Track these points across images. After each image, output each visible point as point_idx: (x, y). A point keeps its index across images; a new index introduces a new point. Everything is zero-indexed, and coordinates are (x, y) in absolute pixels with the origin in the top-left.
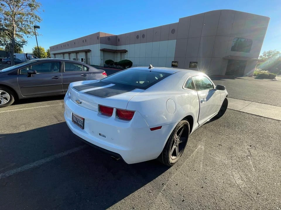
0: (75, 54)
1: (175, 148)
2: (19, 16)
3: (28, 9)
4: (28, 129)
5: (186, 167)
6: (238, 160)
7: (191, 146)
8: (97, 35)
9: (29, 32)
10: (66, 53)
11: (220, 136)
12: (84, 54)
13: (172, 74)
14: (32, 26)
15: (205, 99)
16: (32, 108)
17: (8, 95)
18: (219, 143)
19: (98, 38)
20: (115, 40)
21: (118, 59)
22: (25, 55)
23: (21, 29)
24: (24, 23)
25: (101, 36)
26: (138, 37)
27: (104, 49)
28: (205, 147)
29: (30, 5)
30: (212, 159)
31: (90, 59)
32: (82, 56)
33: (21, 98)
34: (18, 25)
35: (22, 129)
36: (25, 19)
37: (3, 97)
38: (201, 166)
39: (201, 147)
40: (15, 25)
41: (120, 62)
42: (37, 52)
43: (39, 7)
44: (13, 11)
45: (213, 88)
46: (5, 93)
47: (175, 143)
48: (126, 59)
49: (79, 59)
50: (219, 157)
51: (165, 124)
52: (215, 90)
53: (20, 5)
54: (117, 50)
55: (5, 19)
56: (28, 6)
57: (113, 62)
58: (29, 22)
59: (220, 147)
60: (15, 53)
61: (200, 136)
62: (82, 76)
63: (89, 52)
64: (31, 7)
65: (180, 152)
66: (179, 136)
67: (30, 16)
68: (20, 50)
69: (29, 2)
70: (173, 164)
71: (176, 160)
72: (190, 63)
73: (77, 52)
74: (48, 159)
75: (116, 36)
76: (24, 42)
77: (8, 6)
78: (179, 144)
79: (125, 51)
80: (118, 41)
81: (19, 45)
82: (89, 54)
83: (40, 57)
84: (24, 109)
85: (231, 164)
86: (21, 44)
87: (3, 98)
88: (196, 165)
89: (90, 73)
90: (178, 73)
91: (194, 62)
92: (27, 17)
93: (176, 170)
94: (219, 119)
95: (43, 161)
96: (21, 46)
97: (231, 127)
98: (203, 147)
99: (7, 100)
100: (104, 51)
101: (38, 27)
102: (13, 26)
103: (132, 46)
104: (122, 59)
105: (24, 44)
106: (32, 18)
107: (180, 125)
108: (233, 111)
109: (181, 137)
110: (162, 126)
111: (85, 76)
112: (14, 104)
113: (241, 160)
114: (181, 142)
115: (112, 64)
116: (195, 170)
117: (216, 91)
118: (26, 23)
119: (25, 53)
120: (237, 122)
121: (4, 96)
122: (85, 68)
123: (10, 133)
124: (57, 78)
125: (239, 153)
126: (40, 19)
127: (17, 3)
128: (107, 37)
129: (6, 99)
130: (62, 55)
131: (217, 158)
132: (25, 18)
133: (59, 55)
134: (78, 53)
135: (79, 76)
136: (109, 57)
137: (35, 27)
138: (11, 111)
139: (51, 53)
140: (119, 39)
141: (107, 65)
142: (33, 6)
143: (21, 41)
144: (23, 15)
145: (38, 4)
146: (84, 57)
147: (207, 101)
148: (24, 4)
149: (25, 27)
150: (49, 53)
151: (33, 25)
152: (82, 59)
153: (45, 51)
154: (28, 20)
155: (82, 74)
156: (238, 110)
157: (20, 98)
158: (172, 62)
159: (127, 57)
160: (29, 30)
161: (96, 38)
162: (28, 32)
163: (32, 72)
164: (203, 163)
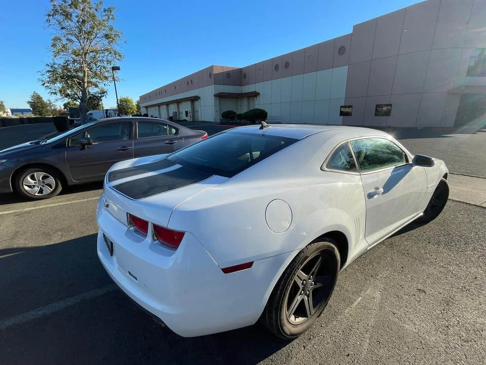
0: (176, 104)
1: (303, 301)
2: (91, 54)
3: (104, 42)
4: (64, 239)
5: (328, 343)
6: (464, 335)
7: (350, 288)
8: (209, 72)
9: (106, 78)
10: (163, 104)
11: (424, 267)
12: (189, 104)
13: (299, 140)
14: (109, 67)
15: (382, 190)
16: (84, 200)
17: (52, 180)
18: (420, 287)
19: (210, 76)
20: (238, 76)
21: (243, 108)
22: (105, 111)
23: (96, 74)
24: (99, 64)
25: (215, 72)
26: (277, 68)
27: (221, 93)
28: (382, 294)
29: (107, 36)
30: (394, 327)
31: (198, 112)
32: (186, 107)
33: (72, 184)
34: (91, 69)
35: (56, 239)
36: (100, 58)
37: (46, 183)
38: (366, 346)
39: (373, 293)
40: (86, 69)
41: (246, 113)
42: (123, 107)
43: (119, 37)
44: (83, 49)
45: (407, 161)
46: (48, 177)
47: (301, 290)
48: (257, 107)
49: (182, 113)
50: (415, 324)
51: (262, 258)
52: (412, 166)
53: (93, 37)
54: (242, 94)
55: (74, 61)
56: (104, 39)
57: (235, 113)
58: (105, 63)
59: (422, 295)
60: (93, 110)
61: (375, 265)
62: (166, 143)
63: (197, 100)
64: (107, 38)
65: (317, 308)
66: (312, 275)
67: (107, 53)
68: (98, 105)
69: (105, 32)
70: (294, 336)
71: (305, 326)
72: (378, 106)
73: (178, 102)
74: (70, 302)
75: (241, 70)
76: (104, 92)
77: (77, 41)
78: (313, 290)
79: (255, 95)
80: (243, 78)
81: (97, 97)
82: (196, 103)
83: (126, 114)
84: (73, 202)
85: (443, 345)
86: (100, 95)
87: (46, 185)
88: (352, 340)
89: (181, 138)
90: (314, 136)
91: (388, 105)
92: (103, 55)
93: (303, 348)
94: (426, 225)
95: (61, 305)
96: (99, 99)
97: (456, 245)
98: (378, 295)
99: (51, 188)
100: (220, 96)
101: (118, 68)
102: (84, 71)
103: (268, 83)
104: (251, 109)
105: (103, 96)
106: (110, 55)
107: (307, 255)
108: (465, 205)
109: (316, 276)
110: (253, 262)
111: (172, 143)
112: (61, 194)
113: (474, 336)
114: (319, 285)
115: (232, 118)
116: (349, 355)
117: (414, 168)
118: (102, 64)
119: (105, 109)
120: (473, 234)
121: (46, 181)
122: (174, 131)
123: (37, 245)
124: (126, 149)
125: (470, 316)
126: (120, 56)
127: (88, 35)
128: (225, 72)
129: (50, 186)
130: (157, 108)
131: (407, 326)
132: (100, 56)
133: (153, 109)
134: (181, 102)
135: (162, 144)
136: (229, 106)
137: (115, 69)
138: (53, 205)
139: (142, 105)
140: (245, 74)
141: (224, 121)
142: (110, 38)
143: (100, 92)
144: (97, 52)
145: (117, 33)
146: (189, 109)
147: (386, 194)
148: (98, 36)
149: (100, 70)
150: (139, 106)
151: (111, 66)
152: (187, 113)
153: (134, 104)
154: (104, 59)
155: (168, 139)
156: (478, 205)
157: (70, 184)
158: (341, 107)
159: (258, 104)
160: (106, 74)
161: (209, 76)
162: (104, 77)
163: (86, 142)
164: (371, 337)
